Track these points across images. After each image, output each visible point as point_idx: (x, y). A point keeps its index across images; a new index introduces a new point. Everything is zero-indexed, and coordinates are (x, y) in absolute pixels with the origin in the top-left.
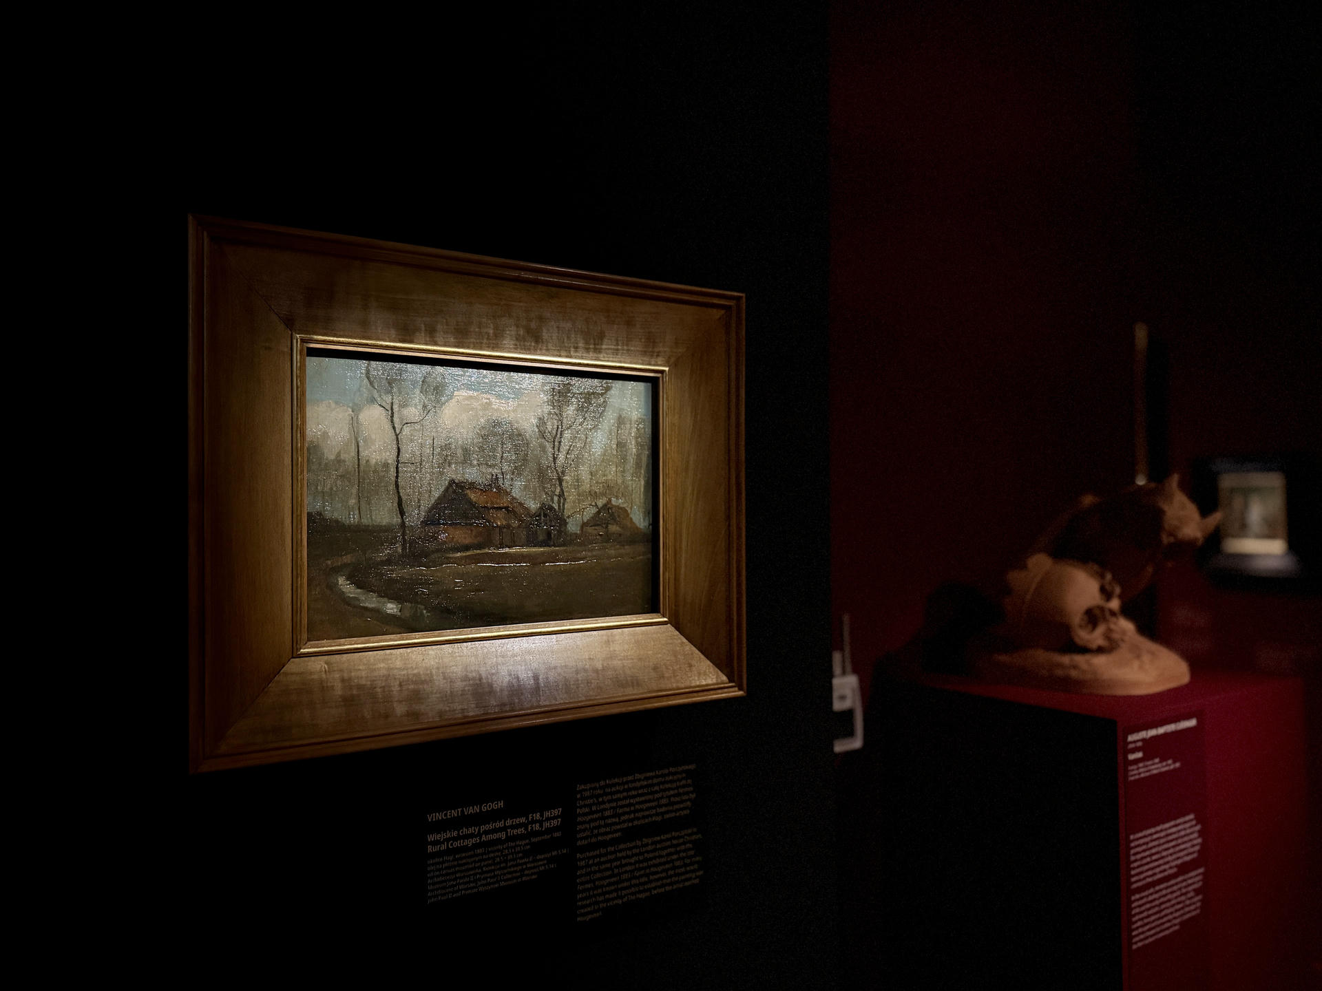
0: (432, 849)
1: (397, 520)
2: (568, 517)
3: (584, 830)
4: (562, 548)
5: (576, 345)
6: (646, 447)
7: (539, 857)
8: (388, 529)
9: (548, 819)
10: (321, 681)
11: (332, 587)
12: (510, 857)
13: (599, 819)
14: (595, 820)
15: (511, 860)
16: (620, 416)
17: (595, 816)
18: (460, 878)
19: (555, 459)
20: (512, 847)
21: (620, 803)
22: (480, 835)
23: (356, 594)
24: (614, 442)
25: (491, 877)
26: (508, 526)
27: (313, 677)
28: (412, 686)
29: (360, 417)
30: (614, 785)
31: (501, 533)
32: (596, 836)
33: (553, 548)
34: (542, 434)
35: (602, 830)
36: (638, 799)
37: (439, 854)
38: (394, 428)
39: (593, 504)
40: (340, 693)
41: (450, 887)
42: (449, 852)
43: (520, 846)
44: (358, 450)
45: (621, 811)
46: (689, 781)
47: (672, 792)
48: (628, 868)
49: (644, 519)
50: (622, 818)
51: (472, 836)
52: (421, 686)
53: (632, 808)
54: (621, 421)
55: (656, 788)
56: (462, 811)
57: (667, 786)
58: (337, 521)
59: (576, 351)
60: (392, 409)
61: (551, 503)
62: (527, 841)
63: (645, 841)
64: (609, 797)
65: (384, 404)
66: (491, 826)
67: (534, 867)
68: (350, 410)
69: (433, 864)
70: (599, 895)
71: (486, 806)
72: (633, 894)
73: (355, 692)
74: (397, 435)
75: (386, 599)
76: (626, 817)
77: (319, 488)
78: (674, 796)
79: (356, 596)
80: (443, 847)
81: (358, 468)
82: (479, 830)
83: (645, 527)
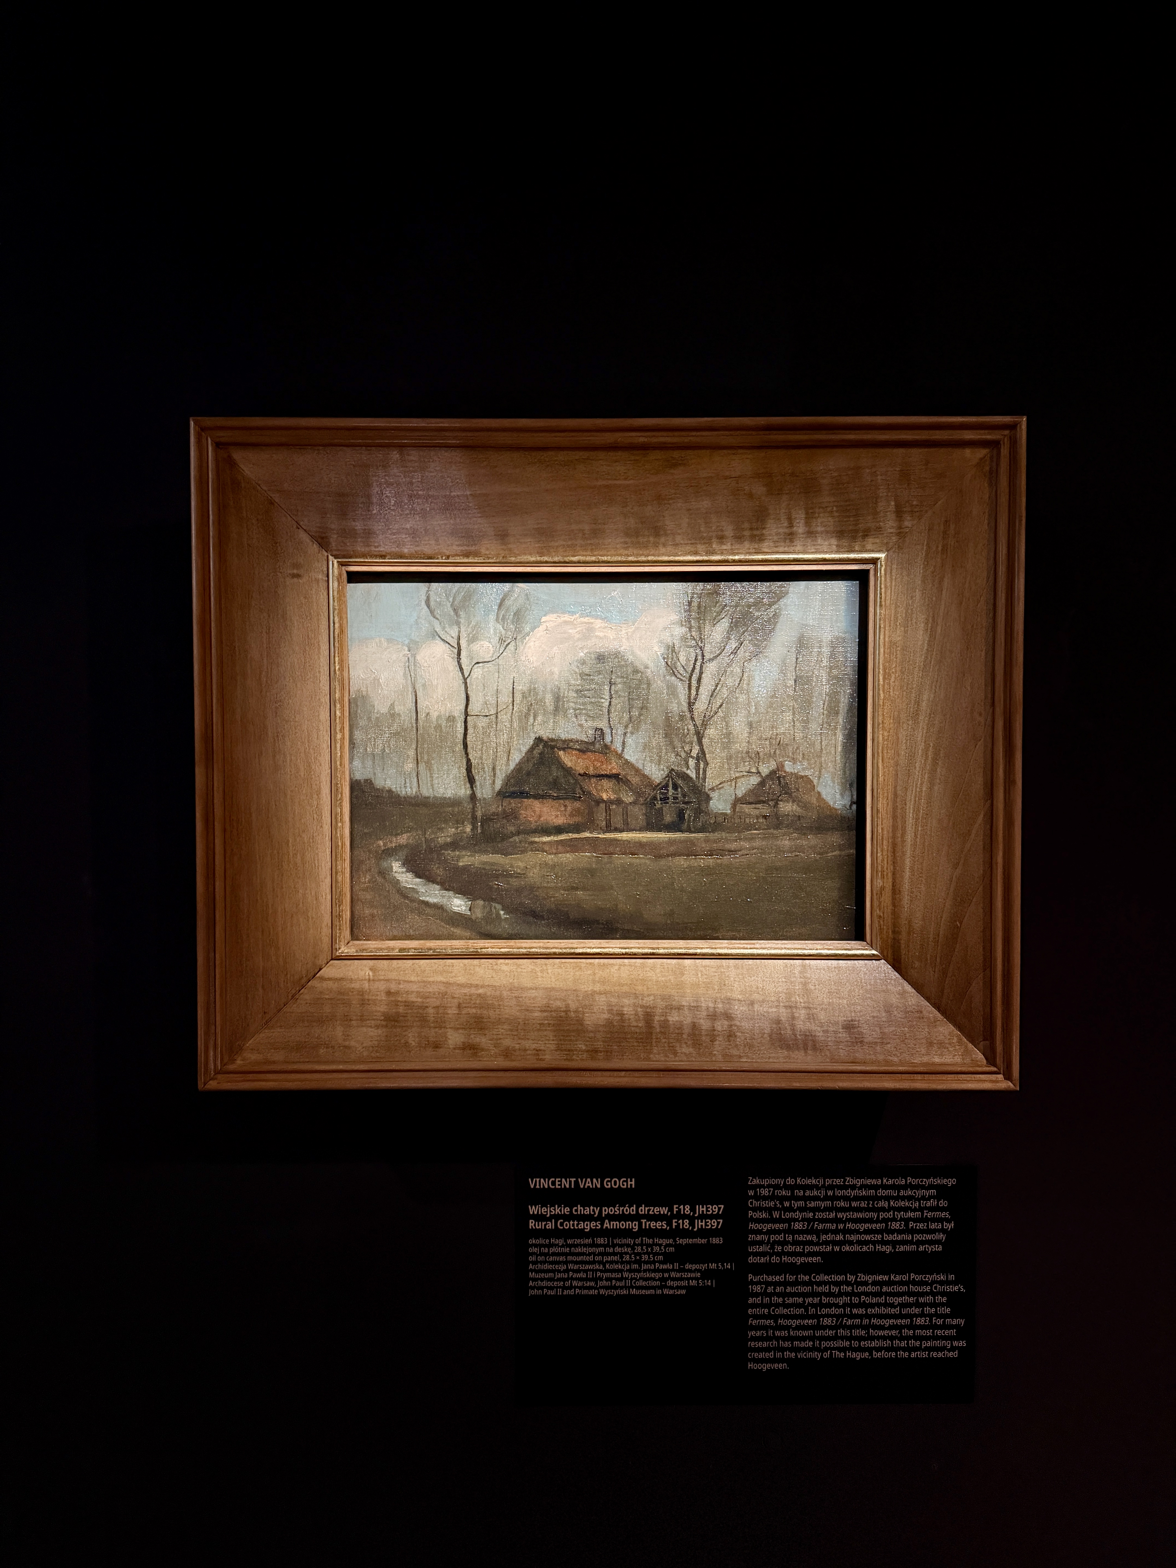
0: (535, 1225)
1: (464, 791)
2: (712, 789)
3: (760, 1243)
4: (701, 835)
5: (720, 533)
6: (848, 683)
7: (688, 1266)
8: (455, 802)
9: (702, 1217)
10: (361, 993)
11: (384, 873)
12: (645, 1257)
13: (785, 1232)
14: (778, 1232)
15: (646, 1263)
16: (803, 636)
17: (777, 1226)
18: (574, 1271)
19: (690, 705)
20: (648, 1245)
21: (819, 1215)
22: (601, 1219)
23: (415, 885)
24: (791, 676)
25: (617, 1279)
26: (619, 802)
27: (353, 985)
28: (474, 1011)
29: (418, 657)
30: (811, 1187)
31: (608, 810)
32: (779, 1254)
33: (686, 835)
34: (671, 669)
35: (789, 1248)
36: (849, 1215)
37: (545, 1233)
38: (461, 669)
39: (754, 770)
40: (383, 1008)
41: (559, 1280)
42: (556, 1233)
43: (660, 1245)
44: (416, 700)
45: (821, 1227)
46: (943, 1203)
47: (910, 1214)
48: (833, 1311)
49: (842, 795)
50: (823, 1237)
51: (590, 1218)
52: (485, 1012)
53: (841, 1226)
54: (802, 644)
55: (882, 1204)
56: (576, 1183)
57: (902, 1204)
58: (390, 791)
59: (722, 543)
60: (459, 644)
61: (685, 770)
62: (671, 1241)
63: (862, 1277)
64: (801, 1203)
65: (449, 639)
66: (617, 1210)
67: (681, 1279)
68: (406, 649)
69: (536, 1246)
70: (784, 1339)
71: (610, 1181)
72: (840, 1349)
73: (401, 1010)
74: (465, 679)
75: (451, 893)
76: (830, 1237)
77: (368, 749)
78: (916, 1220)
79: (414, 886)
80: (550, 1226)
81: (417, 723)
82: (600, 1212)
83: (845, 806)
